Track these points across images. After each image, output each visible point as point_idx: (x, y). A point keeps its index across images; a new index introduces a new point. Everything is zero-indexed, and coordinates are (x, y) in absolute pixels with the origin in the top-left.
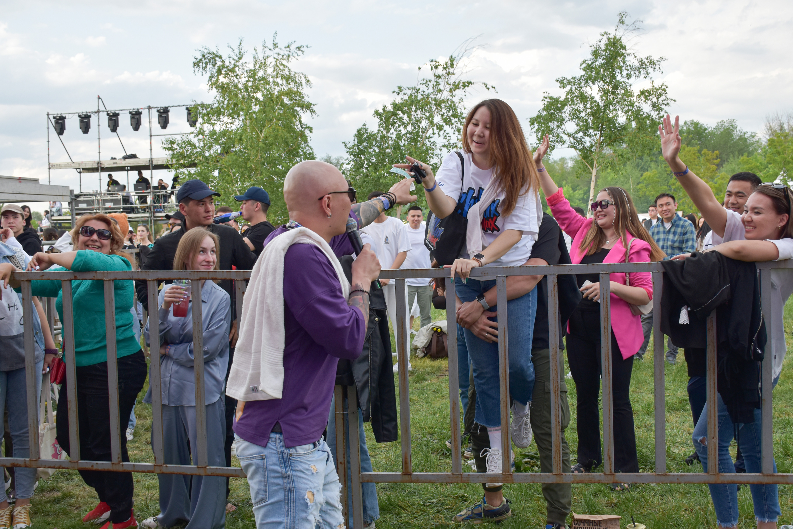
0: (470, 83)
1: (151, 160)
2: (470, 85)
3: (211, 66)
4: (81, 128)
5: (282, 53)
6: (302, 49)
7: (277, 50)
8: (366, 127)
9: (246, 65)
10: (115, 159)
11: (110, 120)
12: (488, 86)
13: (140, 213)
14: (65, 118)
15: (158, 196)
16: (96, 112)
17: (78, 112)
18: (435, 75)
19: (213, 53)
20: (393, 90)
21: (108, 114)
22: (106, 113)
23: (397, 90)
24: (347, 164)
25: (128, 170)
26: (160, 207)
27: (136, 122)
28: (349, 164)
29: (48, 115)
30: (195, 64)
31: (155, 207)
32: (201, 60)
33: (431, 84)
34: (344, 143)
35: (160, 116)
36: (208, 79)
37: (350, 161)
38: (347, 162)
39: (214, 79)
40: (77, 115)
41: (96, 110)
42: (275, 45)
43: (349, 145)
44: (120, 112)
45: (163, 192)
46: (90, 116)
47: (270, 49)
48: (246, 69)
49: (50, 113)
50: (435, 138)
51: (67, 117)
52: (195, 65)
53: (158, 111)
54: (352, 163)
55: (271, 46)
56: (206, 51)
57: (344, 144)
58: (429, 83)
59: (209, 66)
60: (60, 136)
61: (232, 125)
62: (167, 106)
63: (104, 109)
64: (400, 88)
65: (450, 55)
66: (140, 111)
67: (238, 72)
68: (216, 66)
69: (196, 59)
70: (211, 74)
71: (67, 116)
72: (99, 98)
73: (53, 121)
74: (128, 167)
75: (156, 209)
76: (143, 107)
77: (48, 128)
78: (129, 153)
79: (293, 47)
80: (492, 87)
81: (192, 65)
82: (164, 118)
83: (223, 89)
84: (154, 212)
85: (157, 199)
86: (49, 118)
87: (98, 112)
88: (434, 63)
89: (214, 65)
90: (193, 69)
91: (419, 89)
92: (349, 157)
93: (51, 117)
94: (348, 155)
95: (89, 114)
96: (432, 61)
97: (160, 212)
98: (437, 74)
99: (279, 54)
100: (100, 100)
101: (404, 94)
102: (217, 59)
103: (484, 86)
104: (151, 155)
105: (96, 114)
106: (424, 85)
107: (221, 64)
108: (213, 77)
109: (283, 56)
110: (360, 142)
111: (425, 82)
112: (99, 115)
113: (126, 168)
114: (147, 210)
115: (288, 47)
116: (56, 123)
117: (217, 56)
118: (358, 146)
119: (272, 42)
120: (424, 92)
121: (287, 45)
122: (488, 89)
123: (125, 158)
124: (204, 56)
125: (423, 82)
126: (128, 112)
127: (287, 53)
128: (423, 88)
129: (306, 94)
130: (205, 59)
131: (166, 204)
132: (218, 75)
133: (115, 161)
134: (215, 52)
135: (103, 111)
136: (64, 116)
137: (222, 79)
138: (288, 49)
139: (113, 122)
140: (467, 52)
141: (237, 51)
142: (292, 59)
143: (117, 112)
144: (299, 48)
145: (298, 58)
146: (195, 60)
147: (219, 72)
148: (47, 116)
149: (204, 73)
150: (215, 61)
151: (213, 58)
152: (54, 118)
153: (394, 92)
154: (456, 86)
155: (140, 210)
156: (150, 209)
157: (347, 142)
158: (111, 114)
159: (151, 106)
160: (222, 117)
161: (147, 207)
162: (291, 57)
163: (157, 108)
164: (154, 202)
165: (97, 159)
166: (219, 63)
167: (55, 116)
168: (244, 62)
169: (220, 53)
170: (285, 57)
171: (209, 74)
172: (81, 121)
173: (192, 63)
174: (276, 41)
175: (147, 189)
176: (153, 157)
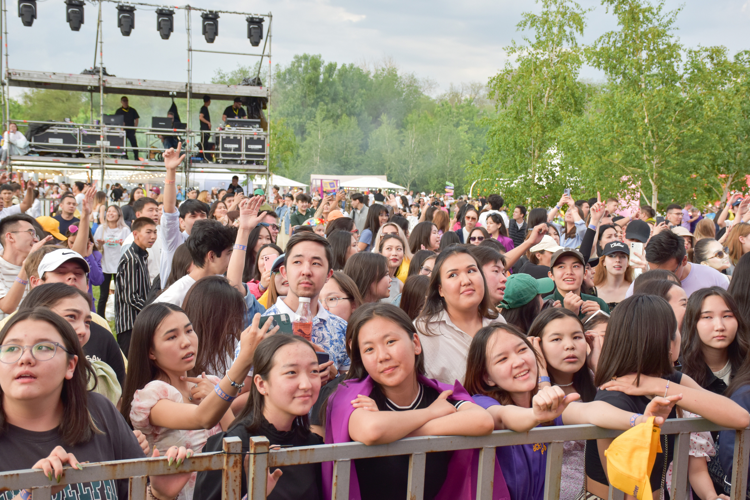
1: (189, 85)
11: (121, 15)
21: (118, 7)
27: (165, 28)
35: (205, 23)
44: (139, 6)
46: (83, 4)
53: (202, 15)
60: (28, 27)
62: (216, 9)
66: (173, 10)
76: (177, 5)
77: (5, 11)
82: (211, 27)
97: (198, 161)
104: (189, 77)
112: (100, 5)
116: (22, 4)
126: (154, 8)
139: (126, 19)
143: (133, 6)
158: (123, 8)
159: (192, 6)
163: (201, 10)
176: (194, 81)
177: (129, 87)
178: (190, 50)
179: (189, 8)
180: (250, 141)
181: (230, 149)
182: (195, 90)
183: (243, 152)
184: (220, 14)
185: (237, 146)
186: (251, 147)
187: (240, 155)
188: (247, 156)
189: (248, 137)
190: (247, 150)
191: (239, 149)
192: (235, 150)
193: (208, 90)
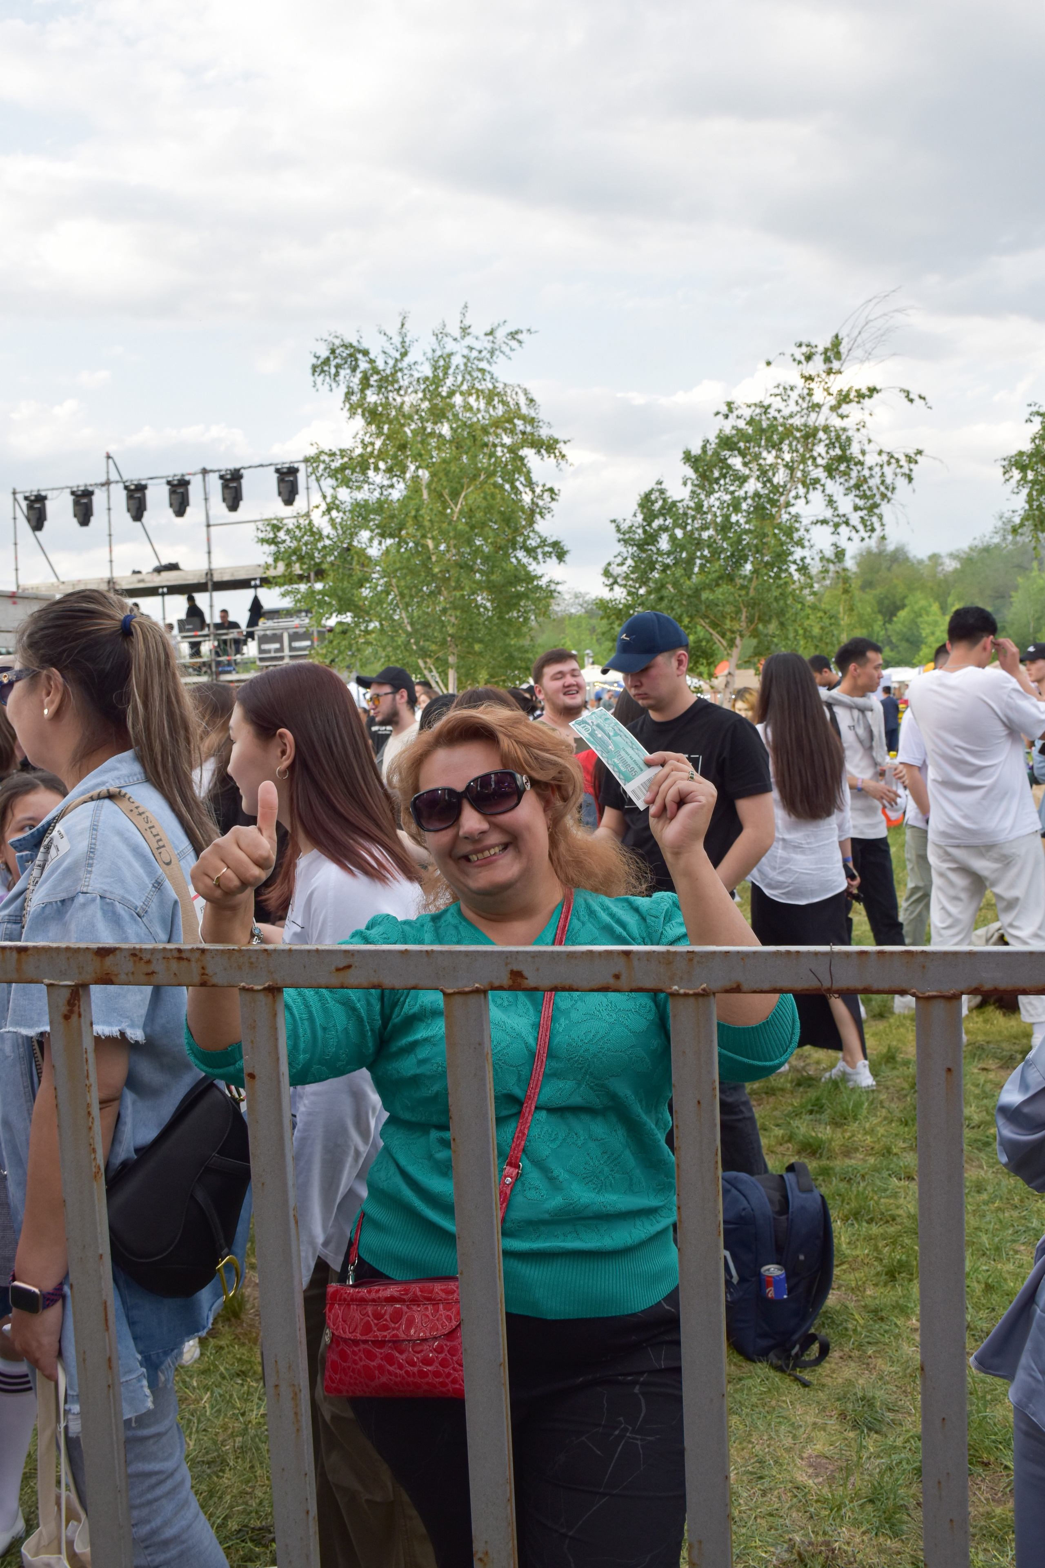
0: (873, 390)
1: (210, 573)
2: (875, 395)
3: (348, 371)
4: (75, 516)
5: (478, 345)
6: (519, 337)
7: (469, 341)
8: (663, 486)
9: (417, 367)
10: (139, 572)
11: (130, 497)
12: (911, 396)
13: (190, 675)
14: (44, 498)
15: (225, 642)
16: (103, 485)
17: (70, 485)
18: (802, 376)
19: (351, 346)
20: (715, 411)
21: (126, 488)
22: (121, 486)
23: (724, 409)
24: (618, 565)
25: (163, 594)
26: (229, 663)
27: (180, 503)
28: (622, 564)
29: (14, 493)
30: (314, 368)
31: (219, 664)
32: (328, 359)
33: (794, 395)
34: (614, 521)
35: (225, 487)
36: (342, 397)
37: (626, 559)
38: (619, 560)
39: (354, 399)
40: (68, 491)
41: (103, 479)
42: (465, 331)
43: (624, 526)
44: (149, 482)
45: (233, 634)
46: (91, 493)
47: (455, 339)
48: (417, 375)
49: (18, 490)
50: (799, 508)
51: (49, 497)
52: (314, 371)
53: (221, 477)
54: (630, 562)
55: (457, 333)
56: (337, 342)
57: (613, 525)
58: (789, 392)
59: (345, 372)
60: (38, 533)
61: (390, 490)
62: (238, 466)
63: (118, 478)
64: (729, 404)
65: (834, 334)
66: (187, 478)
67: (402, 383)
68: (358, 371)
69: (318, 358)
70: (349, 387)
71: (50, 494)
72: (109, 457)
73: (24, 504)
74: (163, 587)
75: (222, 668)
76: (192, 471)
77: (15, 518)
78: (165, 562)
79: (501, 334)
80: (920, 397)
81: (310, 371)
82: (233, 490)
83: (373, 416)
84: (218, 674)
85: (222, 648)
86: (15, 499)
87: (107, 483)
88: (804, 349)
89: (354, 369)
90: (312, 378)
91: (769, 406)
92: (624, 550)
93: (20, 497)
94: (620, 548)
95: (90, 489)
96: (800, 345)
97: (229, 672)
98: (807, 375)
99: (471, 349)
100: (110, 461)
101: (738, 417)
102: (360, 356)
103: (903, 395)
104: (210, 562)
105: (104, 488)
106: (779, 398)
107: (367, 366)
108: (353, 393)
109: (480, 352)
110: (650, 517)
111: (780, 390)
112: (108, 490)
113: (160, 590)
114: (204, 669)
115: (491, 333)
116: (30, 507)
117: (360, 351)
118: (644, 527)
119: (459, 325)
120: (779, 411)
121: (488, 330)
122: (911, 401)
123: (159, 570)
124: (333, 351)
125: (777, 391)
126: (164, 481)
127: (489, 346)
128: (777, 403)
129: (546, 420)
130: (335, 358)
131: (238, 657)
132: (362, 391)
133: (139, 576)
134: (355, 344)
135: (117, 482)
136: (43, 493)
137: (372, 397)
138: (491, 338)
139: (137, 501)
140: (871, 324)
141: (397, 340)
142: (500, 358)
143: (143, 482)
144: (513, 335)
145: (512, 354)
146: (314, 361)
147: (365, 383)
148: (11, 497)
149: (334, 385)
150: (356, 360)
151: (351, 355)
152: (26, 498)
153: (717, 413)
154: (844, 398)
155: (191, 670)
156: (210, 667)
157: (620, 519)
158: (133, 487)
159: (208, 468)
160: (371, 473)
161: (204, 664)
162: (497, 353)
163: (219, 471)
164: (218, 654)
165: (106, 575)
166: (363, 365)
167: (27, 494)
168: (412, 361)
169: (365, 345)
170: (484, 353)
171: (343, 389)
172: (76, 503)
173: (310, 366)
174: (467, 323)
175: (202, 629)
176: (214, 566)
177: (141, 585)
178: (208, 526)
179: (205, 472)
180: (294, 637)
181: (269, 651)
182: (217, 578)
183: (287, 652)
184: (242, 471)
185: (277, 646)
186: (296, 644)
187: (282, 658)
188: (292, 657)
189: (291, 631)
190: (292, 649)
191: (281, 649)
192: (277, 651)
193: (233, 575)
